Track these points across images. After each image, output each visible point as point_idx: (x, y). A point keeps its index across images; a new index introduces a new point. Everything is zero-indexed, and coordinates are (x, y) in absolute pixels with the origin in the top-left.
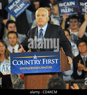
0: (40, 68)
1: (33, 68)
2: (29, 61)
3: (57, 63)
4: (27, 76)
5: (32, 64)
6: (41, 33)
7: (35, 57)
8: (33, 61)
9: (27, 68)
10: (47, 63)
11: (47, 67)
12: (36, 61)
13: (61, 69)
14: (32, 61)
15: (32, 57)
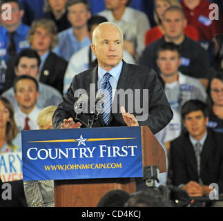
0: (93, 166)
1: (76, 167)
2: (67, 149)
3: (133, 155)
4: (62, 186)
5: (74, 157)
6: (106, 83)
7: (81, 141)
8: (76, 150)
9: (61, 167)
10: (109, 155)
11: (110, 165)
12: (83, 151)
14: (74, 149)
15: (73, 140)
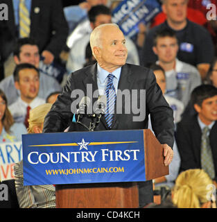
0: (96, 171)
1: (78, 171)
2: (69, 153)
3: (135, 159)
4: (64, 191)
5: (76, 161)
7: (83, 144)
8: (77, 154)
9: (62, 172)
10: (111, 159)
11: (112, 170)
12: (85, 155)
13: (146, 173)
14: (75, 153)
15: (75, 144)
